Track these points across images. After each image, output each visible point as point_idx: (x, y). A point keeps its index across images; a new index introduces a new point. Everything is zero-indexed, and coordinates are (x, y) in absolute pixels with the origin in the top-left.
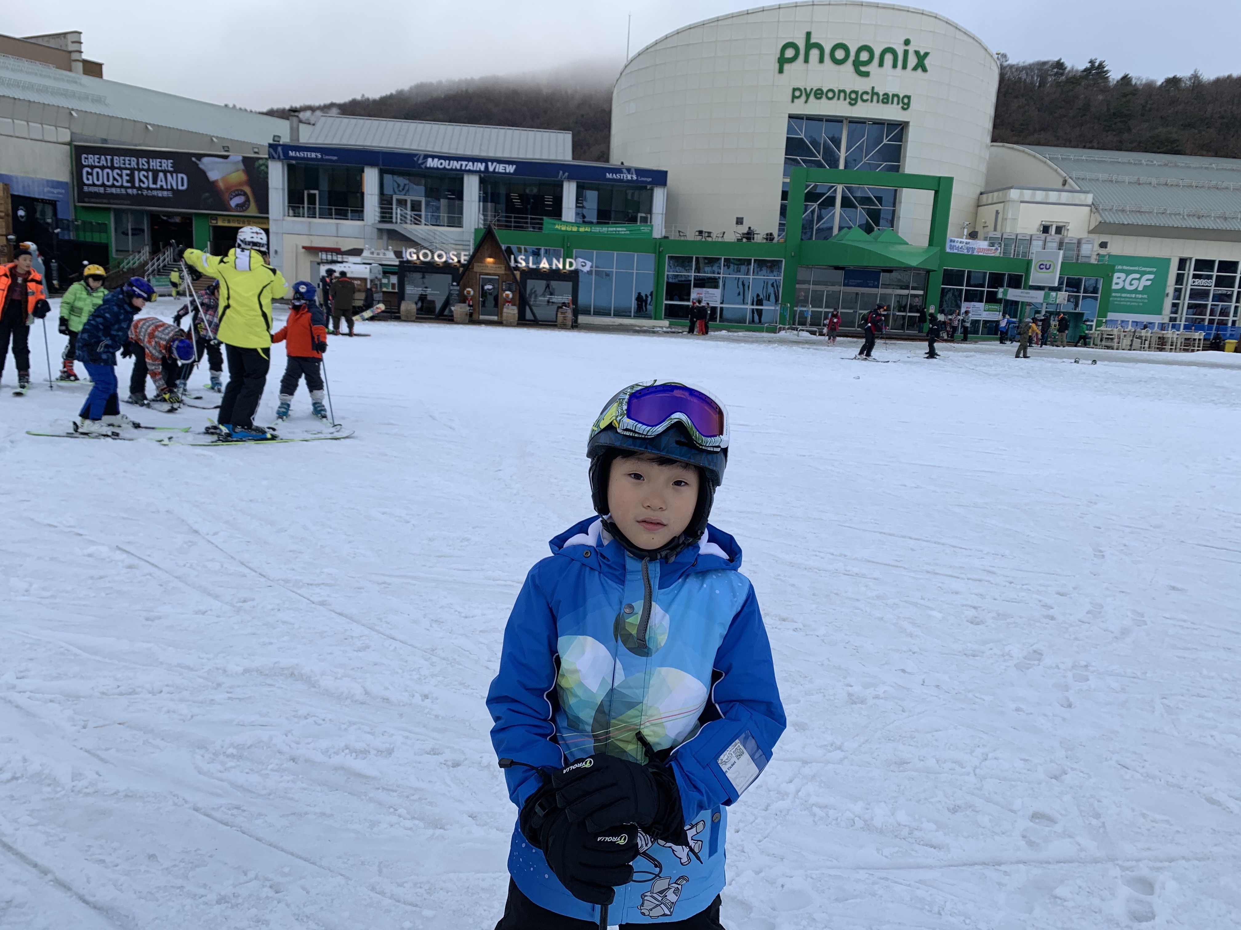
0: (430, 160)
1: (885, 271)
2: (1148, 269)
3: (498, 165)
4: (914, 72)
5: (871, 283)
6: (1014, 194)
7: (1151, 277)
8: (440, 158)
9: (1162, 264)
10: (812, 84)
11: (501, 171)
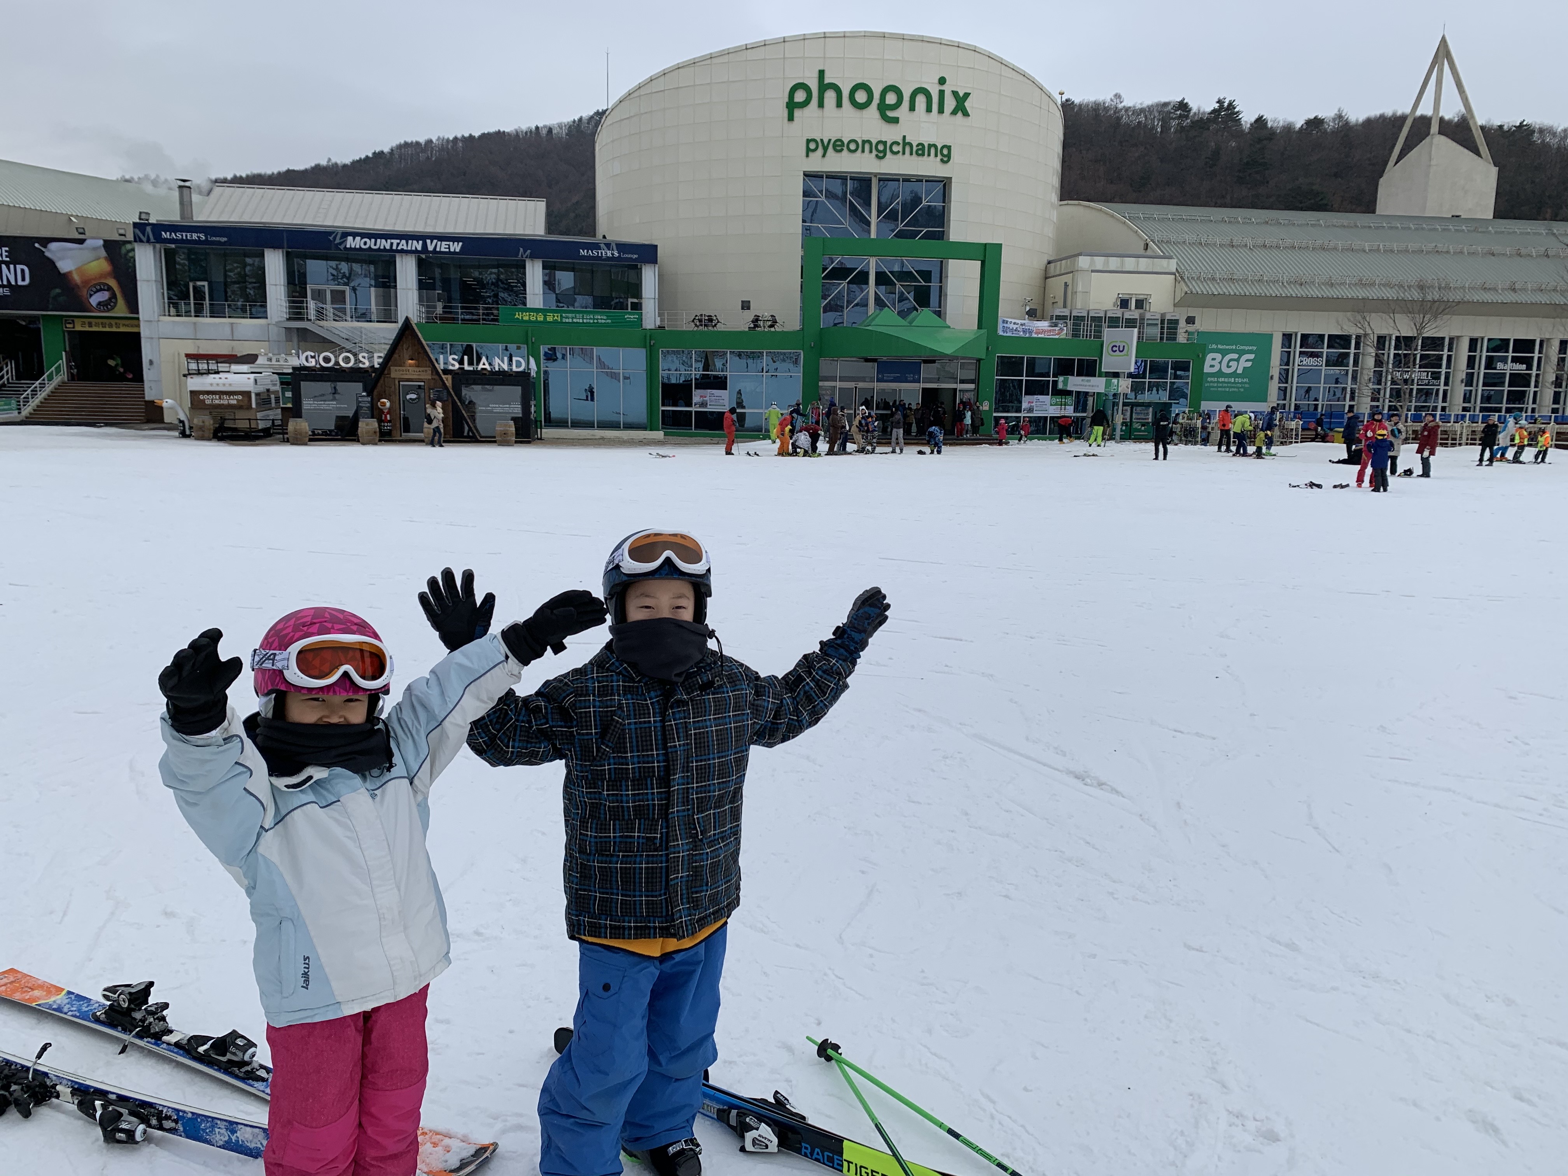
0: (350, 238)
1: (925, 362)
2: (1247, 348)
3: (439, 243)
4: (953, 118)
5: (910, 377)
6: (1083, 262)
7: (1252, 356)
8: (363, 235)
9: (1262, 341)
10: (829, 134)
11: (443, 250)
